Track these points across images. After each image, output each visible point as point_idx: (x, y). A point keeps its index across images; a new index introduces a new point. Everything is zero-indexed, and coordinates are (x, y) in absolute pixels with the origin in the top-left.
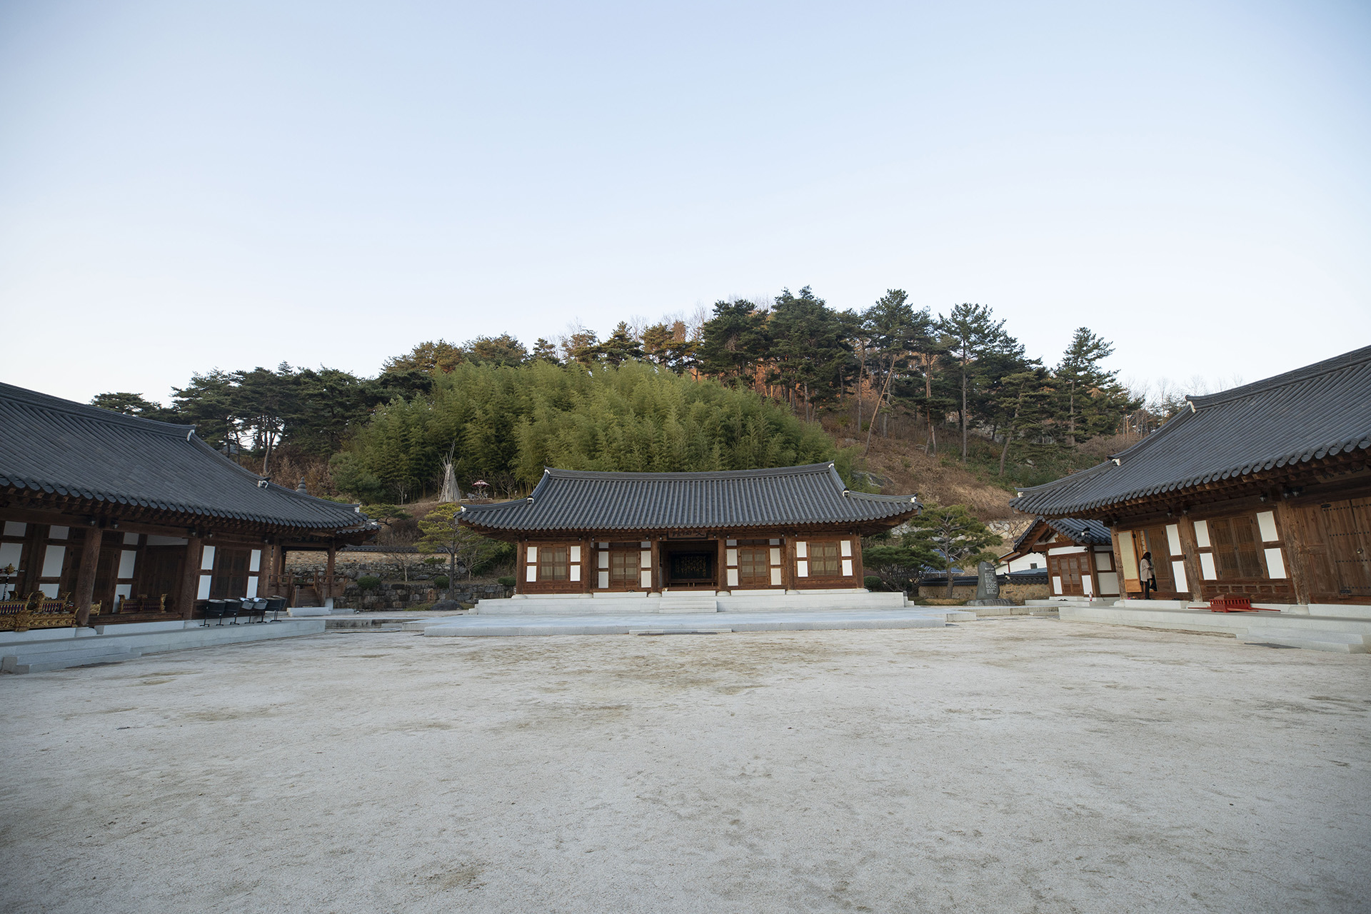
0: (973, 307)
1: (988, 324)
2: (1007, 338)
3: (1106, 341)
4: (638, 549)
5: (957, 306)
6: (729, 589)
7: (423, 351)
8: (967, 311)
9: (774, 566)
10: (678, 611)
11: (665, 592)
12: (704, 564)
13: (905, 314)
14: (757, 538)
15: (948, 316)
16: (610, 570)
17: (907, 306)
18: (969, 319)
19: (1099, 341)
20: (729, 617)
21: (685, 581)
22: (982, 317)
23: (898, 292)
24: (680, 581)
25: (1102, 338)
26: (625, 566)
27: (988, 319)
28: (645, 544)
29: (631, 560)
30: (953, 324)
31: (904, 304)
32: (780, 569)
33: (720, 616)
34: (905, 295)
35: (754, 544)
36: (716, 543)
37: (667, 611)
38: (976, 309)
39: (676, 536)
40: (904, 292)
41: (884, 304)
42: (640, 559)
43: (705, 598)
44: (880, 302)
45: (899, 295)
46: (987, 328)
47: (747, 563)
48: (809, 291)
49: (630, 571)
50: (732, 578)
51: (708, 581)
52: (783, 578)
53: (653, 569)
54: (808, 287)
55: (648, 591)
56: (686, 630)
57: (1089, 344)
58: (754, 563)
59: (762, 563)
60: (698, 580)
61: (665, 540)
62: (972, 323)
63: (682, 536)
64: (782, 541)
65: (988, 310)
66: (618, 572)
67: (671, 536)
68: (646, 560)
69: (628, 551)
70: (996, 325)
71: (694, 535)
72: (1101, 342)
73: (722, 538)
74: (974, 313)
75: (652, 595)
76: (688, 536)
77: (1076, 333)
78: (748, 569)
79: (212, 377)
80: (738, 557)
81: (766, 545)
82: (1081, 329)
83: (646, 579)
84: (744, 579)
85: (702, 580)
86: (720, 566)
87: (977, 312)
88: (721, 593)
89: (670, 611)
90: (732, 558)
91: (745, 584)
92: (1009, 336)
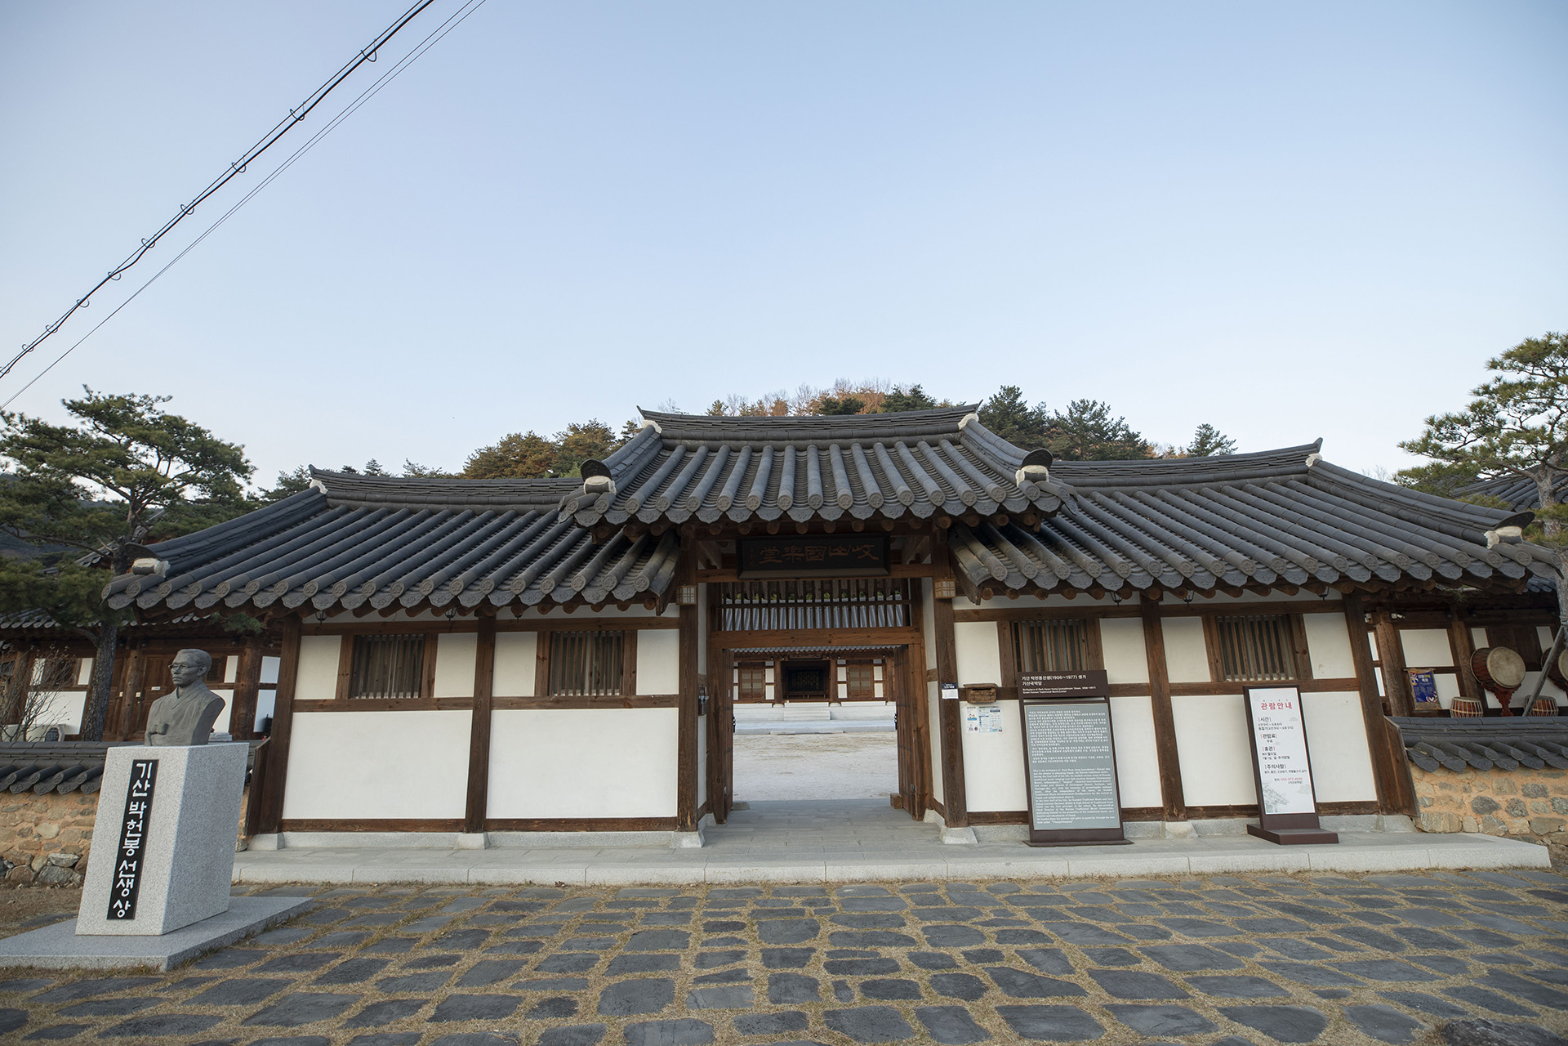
0: (1091, 403)
1: (1106, 422)
2: (1129, 433)
3: (1229, 439)
4: (763, 667)
5: (1073, 403)
6: (840, 701)
7: (510, 443)
8: (1084, 407)
9: (877, 682)
10: (800, 719)
11: (787, 704)
12: (817, 679)
13: (1019, 411)
14: (863, 659)
15: (1065, 413)
16: (739, 684)
17: (1021, 404)
18: (1086, 416)
19: (1222, 439)
20: (840, 723)
21: (800, 693)
22: (1099, 415)
23: (1011, 389)
24: (796, 693)
25: (1225, 436)
26: (752, 681)
27: (1106, 417)
28: (768, 663)
29: (756, 676)
30: (1069, 421)
31: (1018, 401)
32: (882, 684)
33: (833, 722)
34: (1020, 392)
35: (860, 663)
36: (828, 662)
37: (789, 719)
38: (1093, 405)
39: (796, 657)
40: (1018, 389)
41: (997, 403)
42: (765, 675)
43: (820, 708)
44: (994, 399)
45: (1012, 392)
46: (1105, 425)
47: (855, 679)
48: (919, 390)
49: (756, 686)
50: (842, 691)
51: (821, 693)
52: (885, 691)
53: (775, 684)
54: (919, 386)
55: (773, 702)
56: (810, 732)
57: (1212, 441)
58: (860, 679)
59: (867, 679)
60: (812, 693)
61: (787, 660)
62: (1090, 420)
63: (801, 657)
64: (883, 661)
65: (1106, 407)
66: (747, 686)
67: (791, 657)
68: (770, 676)
69: (754, 669)
70: (1114, 423)
71: (810, 656)
72: (1225, 440)
73: (833, 659)
74: (1091, 410)
75: (776, 705)
76: (806, 657)
77: (1198, 430)
78: (855, 684)
79: (297, 476)
80: (847, 673)
81: (871, 664)
82: (1204, 426)
83: (770, 692)
84: (852, 693)
85: (816, 693)
86: (832, 682)
87: (1094, 409)
88: (833, 704)
89: (793, 719)
90: (842, 675)
91: (853, 696)
92: (1131, 432)
